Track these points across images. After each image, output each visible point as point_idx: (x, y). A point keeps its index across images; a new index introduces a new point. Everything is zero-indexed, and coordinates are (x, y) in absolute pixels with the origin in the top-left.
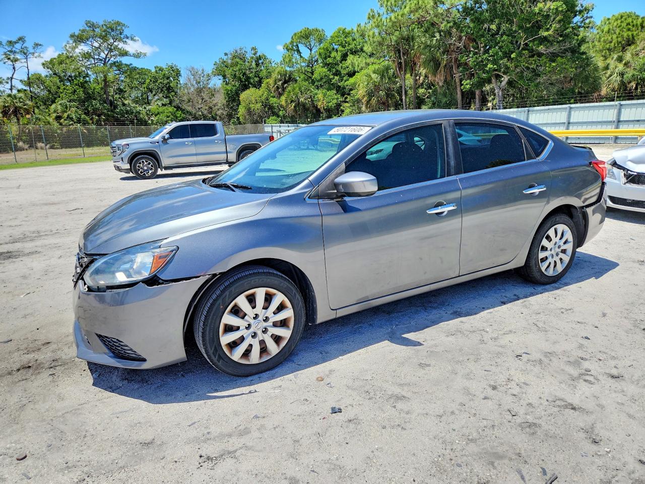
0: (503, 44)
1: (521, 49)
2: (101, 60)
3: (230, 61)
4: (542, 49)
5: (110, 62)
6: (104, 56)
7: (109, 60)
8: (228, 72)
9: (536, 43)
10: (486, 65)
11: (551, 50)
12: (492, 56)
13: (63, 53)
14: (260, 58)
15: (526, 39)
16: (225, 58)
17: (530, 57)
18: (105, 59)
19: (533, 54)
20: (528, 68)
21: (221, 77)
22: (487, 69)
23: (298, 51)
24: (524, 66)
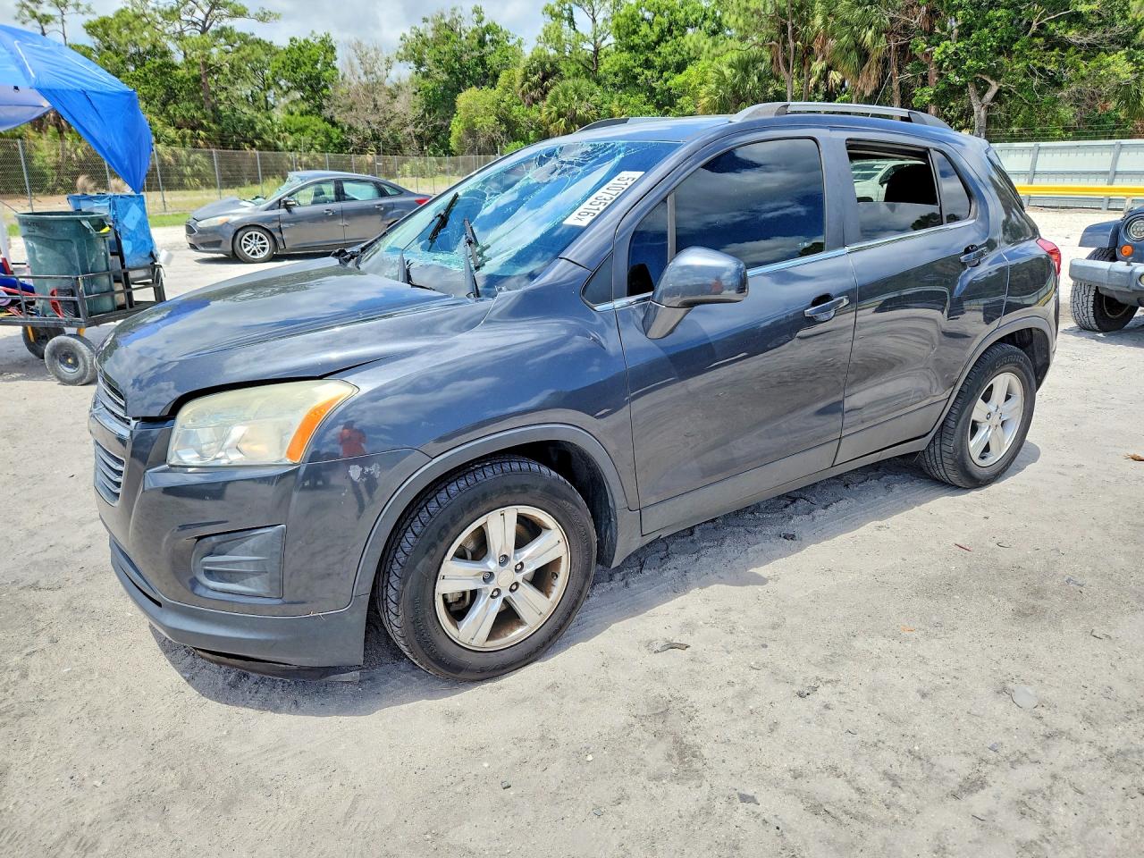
0: (998, 25)
1: (1030, 33)
2: (195, 24)
3: (430, 35)
4: (1072, 35)
5: (212, 28)
6: (202, 17)
7: (210, 24)
8: (429, 56)
9: (1062, 23)
10: (963, 61)
11: (1090, 38)
12: (975, 44)
13: (127, 8)
14: (488, 30)
15: (1042, 17)
16: (422, 27)
17: (1046, 50)
18: (204, 23)
19: (1054, 43)
20: (1042, 70)
21: (412, 64)
22: (964, 67)
23: (571, 21)
24: (1035, 65)
